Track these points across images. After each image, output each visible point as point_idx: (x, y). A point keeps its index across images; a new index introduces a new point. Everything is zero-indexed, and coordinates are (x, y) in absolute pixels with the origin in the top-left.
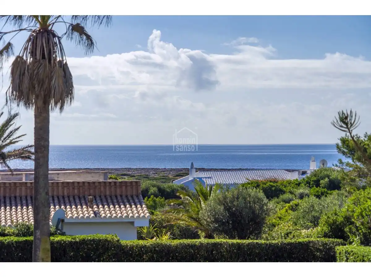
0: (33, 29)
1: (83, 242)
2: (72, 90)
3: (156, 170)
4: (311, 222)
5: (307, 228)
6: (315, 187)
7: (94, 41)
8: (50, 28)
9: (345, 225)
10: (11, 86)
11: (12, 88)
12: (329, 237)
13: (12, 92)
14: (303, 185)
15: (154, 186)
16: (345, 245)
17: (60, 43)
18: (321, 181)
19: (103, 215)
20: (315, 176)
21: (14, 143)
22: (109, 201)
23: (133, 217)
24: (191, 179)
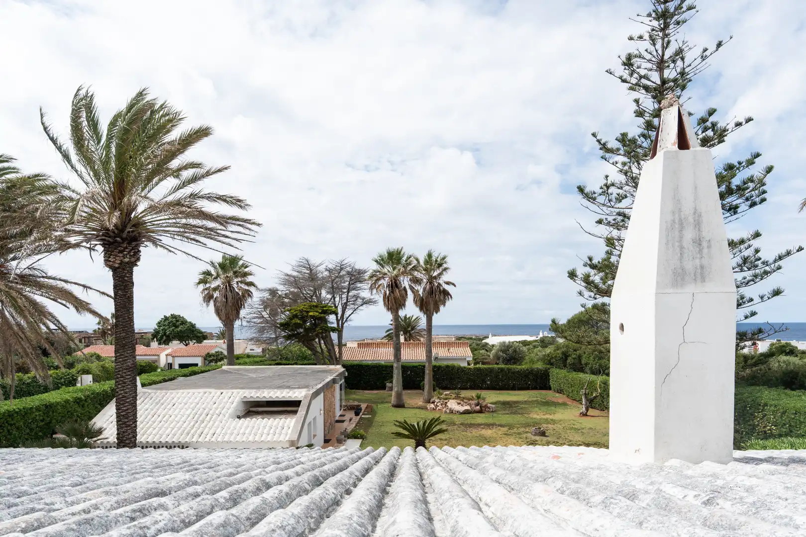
22: (456, 350)
23: (466, 356)
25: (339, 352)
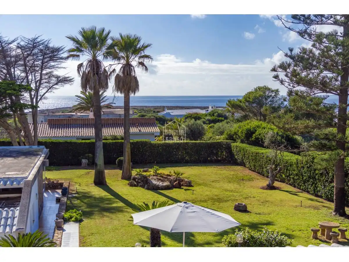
0: (123, 63)
1: (137, 142)
2: (138, 87)
3: (146, 107)
4: (219, 133)
5: (219, 136)
6: (213, 116)
7: (148, 68)
8: (130, 63)
9: (234, 135)
10: (115, 85)
11: (115, 86)
12: (228, 140)
13: (115, 88)
14: (208, 115)
15: (152, 116)
16: (234, 143)
17: (134, 69)
18: (215, 114)
19: (142, 131)
20: (212, 112)
21: (105, 102)
22: (144, 125)
23: (154, 132)
24: (165, 113)
25: (34, 129)
